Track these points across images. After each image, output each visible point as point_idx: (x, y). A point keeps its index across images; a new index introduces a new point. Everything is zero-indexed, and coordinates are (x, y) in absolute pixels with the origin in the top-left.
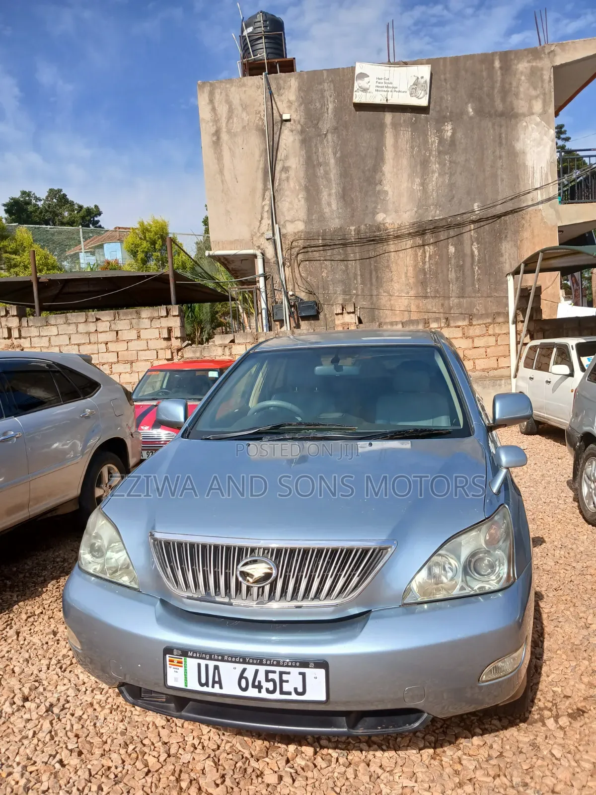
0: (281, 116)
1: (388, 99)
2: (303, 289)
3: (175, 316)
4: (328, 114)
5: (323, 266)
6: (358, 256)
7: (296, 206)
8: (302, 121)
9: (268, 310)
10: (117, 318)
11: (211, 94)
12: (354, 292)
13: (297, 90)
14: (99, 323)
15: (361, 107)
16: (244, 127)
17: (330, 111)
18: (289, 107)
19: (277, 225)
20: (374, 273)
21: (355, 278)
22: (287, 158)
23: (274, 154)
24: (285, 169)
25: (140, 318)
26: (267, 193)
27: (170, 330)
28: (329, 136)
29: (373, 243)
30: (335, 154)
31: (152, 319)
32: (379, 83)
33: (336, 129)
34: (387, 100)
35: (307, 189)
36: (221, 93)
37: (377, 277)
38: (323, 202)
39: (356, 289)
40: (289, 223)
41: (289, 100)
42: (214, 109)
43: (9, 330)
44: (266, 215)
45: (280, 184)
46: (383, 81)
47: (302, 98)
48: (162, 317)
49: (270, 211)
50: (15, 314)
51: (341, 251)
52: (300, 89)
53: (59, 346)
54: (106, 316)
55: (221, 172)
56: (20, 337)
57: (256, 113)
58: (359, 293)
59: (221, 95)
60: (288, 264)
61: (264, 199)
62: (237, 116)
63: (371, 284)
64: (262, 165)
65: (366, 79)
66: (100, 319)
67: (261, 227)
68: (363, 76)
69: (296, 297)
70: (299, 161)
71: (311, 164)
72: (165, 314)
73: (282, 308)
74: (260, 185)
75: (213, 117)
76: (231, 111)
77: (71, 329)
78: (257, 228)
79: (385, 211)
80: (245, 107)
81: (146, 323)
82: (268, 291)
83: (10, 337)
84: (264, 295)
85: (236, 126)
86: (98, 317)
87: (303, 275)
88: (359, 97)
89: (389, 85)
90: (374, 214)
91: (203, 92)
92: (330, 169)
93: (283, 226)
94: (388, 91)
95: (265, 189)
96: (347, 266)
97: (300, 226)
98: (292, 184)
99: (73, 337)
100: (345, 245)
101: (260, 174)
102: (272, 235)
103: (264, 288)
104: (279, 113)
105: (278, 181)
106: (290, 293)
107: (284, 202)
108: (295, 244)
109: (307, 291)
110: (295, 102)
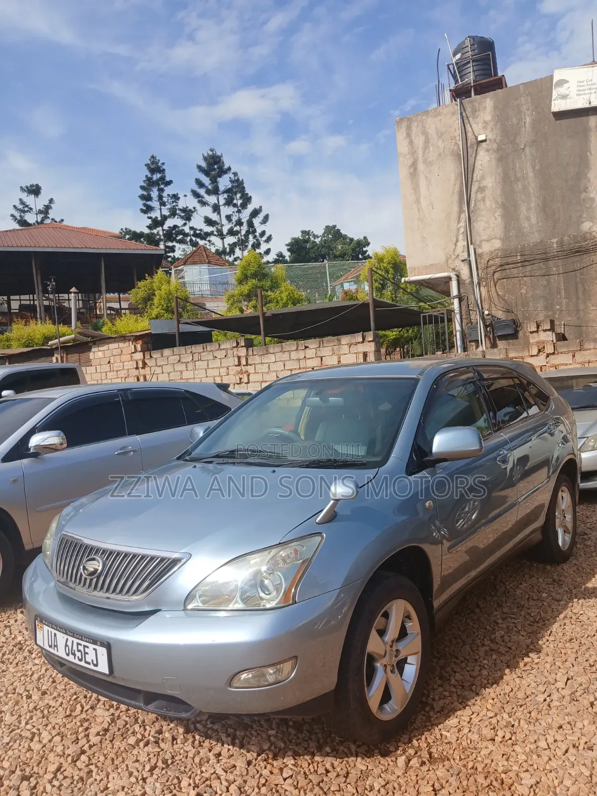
0: (476, 138)
1: (592, 101)
2: (501, 308)
3: (369, 341)
4: (525, 128)
5: (522, 282)
6: (561, 269)
7: (492, 225)
8: (499, 138)
9: (462, 332)
10: (322, 346)
11: (409, 128)
12: (558, 307)
13: (493, 109)
14: (308, 351)
15: (561, 115)
16: (440, 155)
17: (527, 125)
18: (485, 128)
19: (472, 246)
20: (580, 286)
21: (559, 293)
22: (483, 178)
23: (470, 176)
24: (481, 189)
25: (340, 344)
26: (463, 216)
27: (365, 355)
28: (527, 150)
29: (578, 254)
30: (533, 167)
31: (350, 345)
32: (581, 86)
33: (534, 141)
34: (590, 103)
35: (504, 207)
36: (418, 125)
37: (584, 290)
38: (521, 217)
39: (560, 304)
40: (486, 242)
41: (484, 121)
42: (411, 142)
43: (239, 358)
44: (461, 237)
45: (475, 205)
46: (585, 83)
47: (498, 116)
48: (359, 343)
49: (465, 234)
50: (243, 345)
51: (541, 265)
52: (495, 107)
53: (276, 371)
54: (313, 343)
55: (418, 201)
56: (247, 364)
57: (452, 139)
58: (564, 308)
59: (417, 127)
60: (484, 283)
61: (459, 222)
62: (433, 145)
63: (578, 298)
64: (457, 189)
65: (566, 86)
66: (308, 347)
67: (456, 250)
68: (562, 82)
69: (493, 316)
70: (496, 180)
71: (508, 180)
72: (361, 340)
73: (477, 328)
74: (456, 208)
75: (410, 150)
76: (427, 142)
77: (285, 356)
78: (452, 251)
79: (591, 219)
80: (440, 135)
81: (345, 349)
82: (463, 313)
83: (239, 364)
84: (458, 316)
85: (432, 155)
86: (306, 345)
87: (500, 293)
88: (558, 105)
89: (592, 87)
90: (579, 223)
91: (401, 128)
92: (529, 183)
93: (478, 245)
94: (591, 93)
95: (461, 211)
96: (548, 281)
97: (497, 244)
98: (488, 203)
99: (287, 363)
100: (546, 260)
101: (456, 198)
102: (467, 256)
103: (458, 309)
104: (475, 135)
105: (473, 202)
106: (486, 312)
107: (480, 222)
108: (491, 262)
109: (504, 310)
110: (490, 121)
